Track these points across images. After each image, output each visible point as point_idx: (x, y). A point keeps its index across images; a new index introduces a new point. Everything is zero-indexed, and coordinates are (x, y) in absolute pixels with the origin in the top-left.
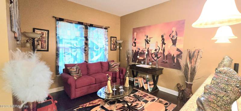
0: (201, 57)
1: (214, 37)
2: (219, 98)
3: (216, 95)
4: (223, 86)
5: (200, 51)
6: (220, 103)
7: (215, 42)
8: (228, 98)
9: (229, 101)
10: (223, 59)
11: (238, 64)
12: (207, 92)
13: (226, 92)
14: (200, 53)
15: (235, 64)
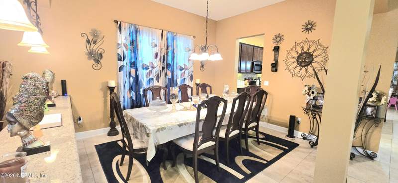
0: (11, 75)
1: (22, 42)
2: (30, 104)
3: (27, 101)
4: (31, 91)
5: (7, 64)
6: (32, 108)
7: (29, 50)
8: (38, 101)
9: (40, 103)
10: (44, 74)
11: (65, 81)
12: (17, 101)
13: (35, 95)
14: (8, 68)
15: (62, 81)
